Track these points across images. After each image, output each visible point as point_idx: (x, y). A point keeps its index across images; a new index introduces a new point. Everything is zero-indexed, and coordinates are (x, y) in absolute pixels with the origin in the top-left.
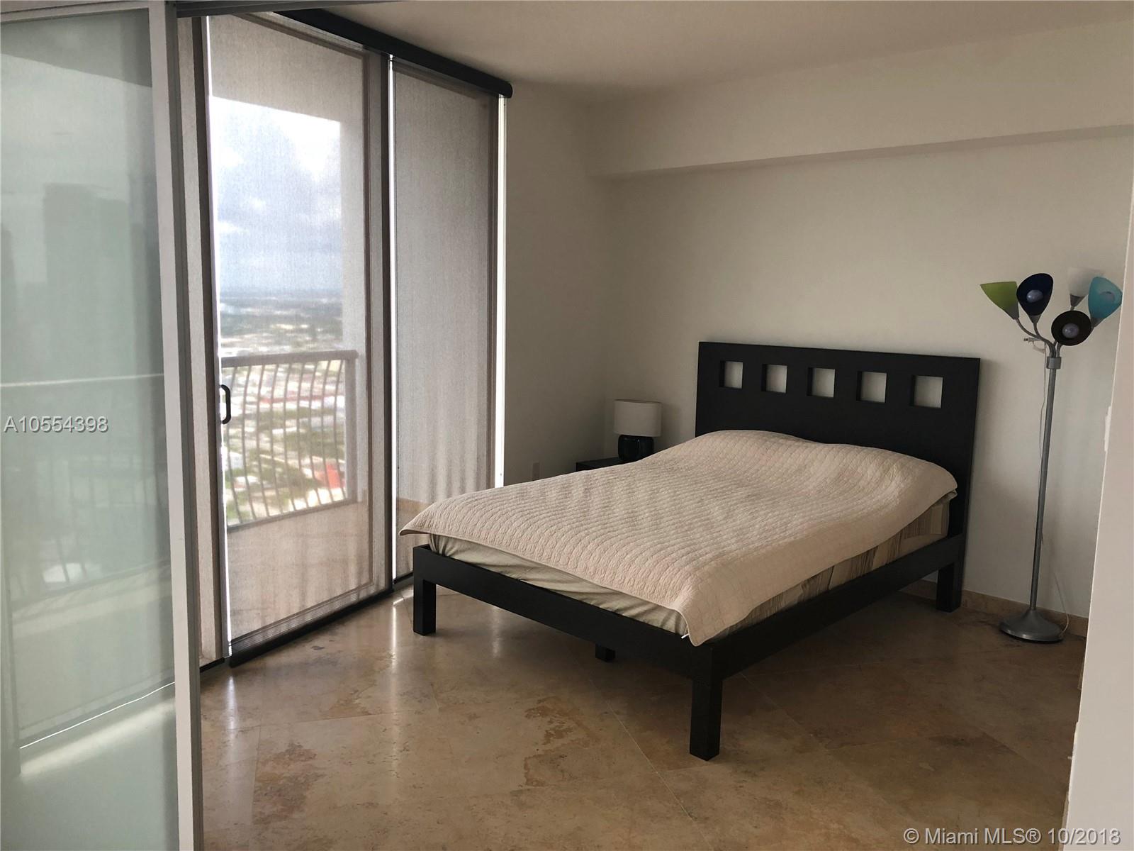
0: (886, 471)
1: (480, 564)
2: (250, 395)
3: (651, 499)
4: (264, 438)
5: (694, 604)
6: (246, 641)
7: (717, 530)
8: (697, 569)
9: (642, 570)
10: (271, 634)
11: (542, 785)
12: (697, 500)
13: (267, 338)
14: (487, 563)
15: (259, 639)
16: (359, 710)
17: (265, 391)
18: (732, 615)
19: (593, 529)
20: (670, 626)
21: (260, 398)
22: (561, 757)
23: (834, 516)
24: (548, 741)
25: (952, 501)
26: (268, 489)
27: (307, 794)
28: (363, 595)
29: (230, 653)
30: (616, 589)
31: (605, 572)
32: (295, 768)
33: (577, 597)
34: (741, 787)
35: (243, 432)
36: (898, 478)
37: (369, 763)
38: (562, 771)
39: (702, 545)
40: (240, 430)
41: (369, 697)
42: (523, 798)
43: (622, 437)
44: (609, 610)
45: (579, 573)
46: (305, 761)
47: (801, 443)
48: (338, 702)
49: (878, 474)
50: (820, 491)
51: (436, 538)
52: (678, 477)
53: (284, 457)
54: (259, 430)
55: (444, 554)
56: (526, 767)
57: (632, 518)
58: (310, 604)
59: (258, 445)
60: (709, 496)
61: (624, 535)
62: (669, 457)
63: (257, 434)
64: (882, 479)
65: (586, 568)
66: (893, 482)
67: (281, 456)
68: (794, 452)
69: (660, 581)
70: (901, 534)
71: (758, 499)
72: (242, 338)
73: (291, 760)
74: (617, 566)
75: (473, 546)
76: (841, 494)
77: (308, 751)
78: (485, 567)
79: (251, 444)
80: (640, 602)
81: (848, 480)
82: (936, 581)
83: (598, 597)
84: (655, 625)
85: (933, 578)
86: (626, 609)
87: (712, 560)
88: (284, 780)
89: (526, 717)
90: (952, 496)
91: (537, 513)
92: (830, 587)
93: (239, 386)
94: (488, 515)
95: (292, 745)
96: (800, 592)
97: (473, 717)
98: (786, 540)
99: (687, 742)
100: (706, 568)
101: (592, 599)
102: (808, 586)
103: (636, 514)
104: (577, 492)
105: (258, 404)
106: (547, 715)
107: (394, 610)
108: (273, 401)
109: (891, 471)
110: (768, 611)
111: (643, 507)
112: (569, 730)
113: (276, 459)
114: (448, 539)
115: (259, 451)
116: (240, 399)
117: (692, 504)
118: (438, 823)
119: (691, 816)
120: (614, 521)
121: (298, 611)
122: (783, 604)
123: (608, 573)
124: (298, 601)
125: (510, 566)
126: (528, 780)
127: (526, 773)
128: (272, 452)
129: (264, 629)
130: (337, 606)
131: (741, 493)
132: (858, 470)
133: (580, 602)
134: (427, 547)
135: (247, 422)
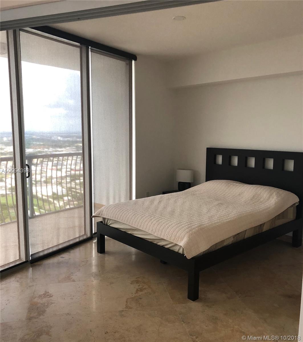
0: (271, 195)
1: (118, 228)
2: (68, 168)
3: (182, 205)
4: (73, 183)
5: (188, 243)
6: (36, 255)
7: (202, 216)
8: (190, 230)
9: (171, 231)
10: (46, 252)
11: (131, 309)
12: (199, 205)
13: (74, 149)
14: (120, 228)
15: (41, 254)
16: (72, 280)
17: (73, 167)
18: (203, 247)
19: (157, 216)
20: (181, 251)
21: (71, 169)
22: (140, 298)
23: (248, 211)
24: (137, 293)
25: (297, 206)
26: (75, 201)
27: (47, 309)
28: (81, 239)
29: (31, 259)
30: (162, 238)
31: (159, 231)
32: (45, 300)
33: (150, 241)
34: (204, 311)
35: (66, 181)
36: (275, 197)
37: (71, 299)
38: (139, 304)
39: (195, 222)
40: (65, 181)
41: (76, 275)
42: (123, 313)
43: (179, 183)
44: (160, 245)
45: (150, 232)
46: (49, 297)
47: (241, 184)
48: (65, 277)
49: (268, 196)
50: (245, 202)
51: (104, 219)
52: (195, 197)
53: (80, 190)
54: (71, 181)
55: (107, 225)
56: (127, 302)
57: (173, 212)
58: (61, 242)
59: (71, 186)
60: (204, 204)
61: (167, 218)
62: (194, 190)
63: (71, 182)
64: (269, 198)
65: (152, 230)
66: (273, 199)
67: (79, 190)
68: (238, 188)
69: (177, 235)
70: (275, 218)
71: (222, 205)
72: (66, 149)
73: (44, 297)
74: (163, 229)
75: (116, 222)
76: (253, 203)
77: (50, 294)
78: (120, 229)
79: (69, 185)
80: (170, 243)
81: (257, 198)
82: (292, 236)
83: (157, 240)
84: (176, 251)
85: (291, 234)
86: (166, 245)
87: (196, 227)
88: (40, 304)
89: (131, 283)
90: (297, 204)
91: (139, 210)
92: (245, 238)
93: (65, 165)
94: (121, 210)
95: (46, 292)
96: (232, 239)
97: (112, 283)
98: (227, 220)
99: (186, 294)
100: (194, 230)
101: (155, 241)
102: (235, 237)
103: (175, 210)
104: (156, 203)
105: (70, 171)
106: (138, 283)
107: (94, 244)
108: (76, 170)
109: (273, 195)
110: (219, 247)
111: (178, 208)
112: (145, 289)
113: (77, 191)
114: (108, 219)
115: (71, 188)
116: (65, 170)
117: (196, 207)
118: (91, 321)
119: (183, 322)
120: (165, 213)
121: (56, 245)
122: (225, 244)
123: (159, 232)
124: (56, 240)
125: (128, 229)
126: (126, 307)
127: (126, 304)
128: (75, 188)
129: (43, 251)
130: (71, 243)
131: (216, 203)
132: (261, 195)
133: (151, 242)
134: (102, 222)
135: (68, 178)
